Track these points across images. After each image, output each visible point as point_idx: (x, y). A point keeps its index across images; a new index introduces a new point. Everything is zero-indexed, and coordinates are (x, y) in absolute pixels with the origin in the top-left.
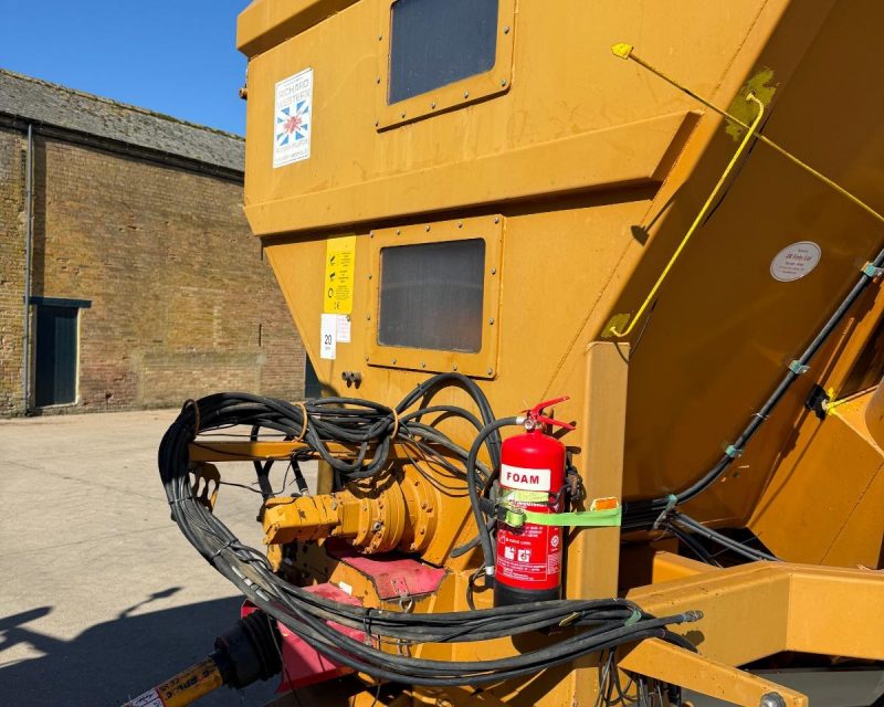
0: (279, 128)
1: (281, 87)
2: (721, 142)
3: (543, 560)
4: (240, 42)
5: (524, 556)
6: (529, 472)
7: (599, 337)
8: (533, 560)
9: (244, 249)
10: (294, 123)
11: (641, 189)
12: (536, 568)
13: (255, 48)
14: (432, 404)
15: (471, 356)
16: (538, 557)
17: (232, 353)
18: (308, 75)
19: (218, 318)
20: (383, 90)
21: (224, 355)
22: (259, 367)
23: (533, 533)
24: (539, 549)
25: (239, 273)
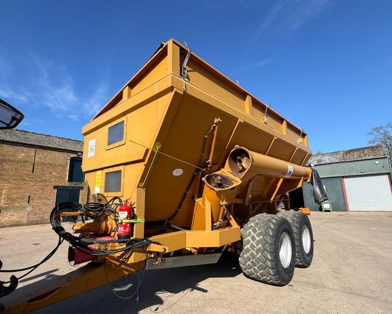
0: (89, 150)
1: (90, 142)
2: (153, 153)
3: (126, 229)
4: (83, 133)
5: (122, 228)
6: (124, 212)
7: (138, 187)
8: (124, 229)
9: (23, 169)
10: (92, 149)
11: (142, 160)
12: (124, 231)
13: (85, 134)
14: (114, 203)
15: (119, 193)
16: (125, 228)
17: (11, 207)
18: (95, 140)
19: (4, 194)
20: (107, 143)
21: (8, 208)
22: (27, 212)
23: (124, 224)
24: (125, 227)
25: (19, 178)
